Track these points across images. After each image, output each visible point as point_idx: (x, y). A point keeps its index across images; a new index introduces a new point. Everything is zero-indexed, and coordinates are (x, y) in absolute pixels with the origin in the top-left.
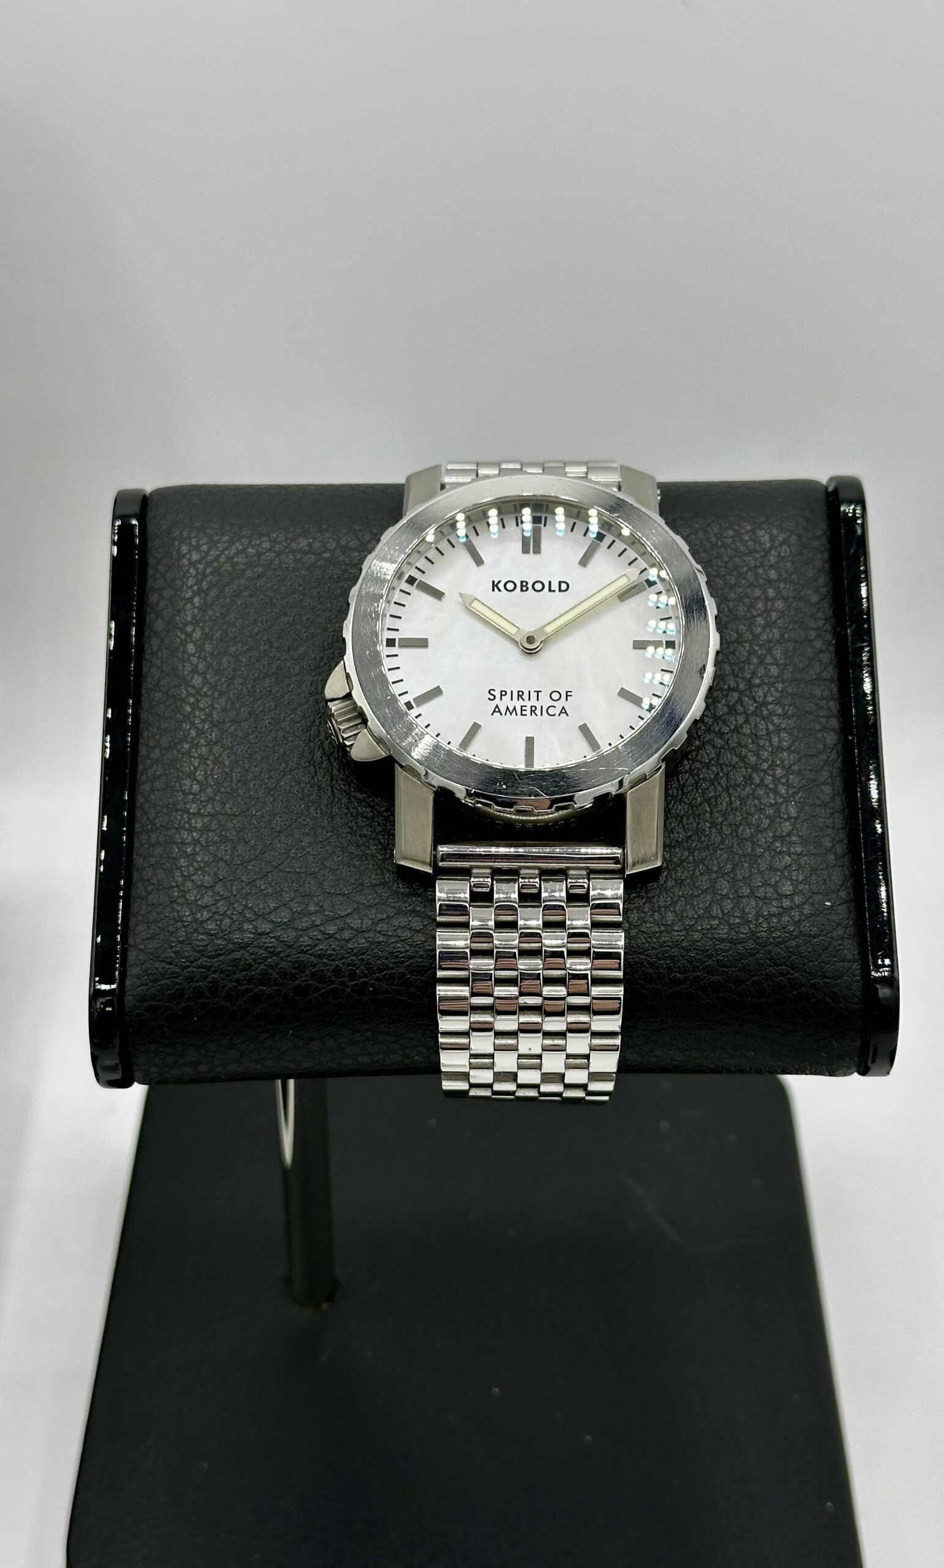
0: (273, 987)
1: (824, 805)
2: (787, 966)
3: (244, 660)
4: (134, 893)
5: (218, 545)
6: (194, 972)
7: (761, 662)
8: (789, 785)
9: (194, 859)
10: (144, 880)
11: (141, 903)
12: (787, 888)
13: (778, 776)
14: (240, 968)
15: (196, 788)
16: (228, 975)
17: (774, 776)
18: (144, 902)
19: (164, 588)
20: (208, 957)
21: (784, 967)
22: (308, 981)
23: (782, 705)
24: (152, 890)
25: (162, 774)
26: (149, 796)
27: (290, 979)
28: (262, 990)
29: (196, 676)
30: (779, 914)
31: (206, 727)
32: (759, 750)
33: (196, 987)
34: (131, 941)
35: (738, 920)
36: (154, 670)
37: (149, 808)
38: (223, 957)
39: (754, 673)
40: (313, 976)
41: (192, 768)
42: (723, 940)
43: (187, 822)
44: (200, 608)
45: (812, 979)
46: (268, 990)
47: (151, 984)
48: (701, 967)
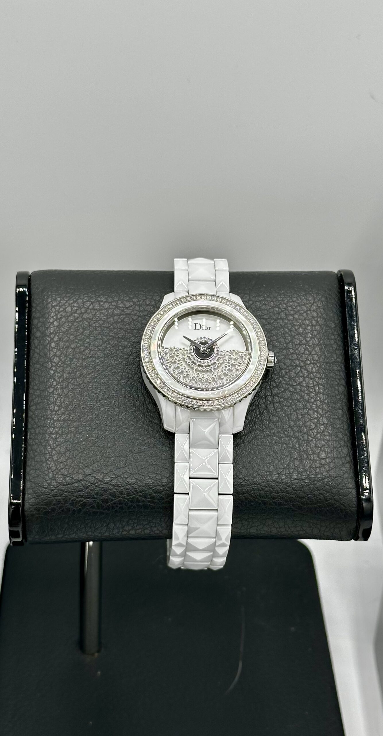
0: (93, 499)
1: (339, 419)
2: (324, 490)
3: (78, 350)
4: (28, 456)
5: (65, 298)
6: (56, 492)
7: (310, 354)
8: (323, 409)
9: (56, 441)
10: (33, 450)
11: (32, 461)
12: (323, 455)
13: (318, 405)
14: (78, 490)
15: (56, 408)
16: (72, 494)
17: (316, 405)
18: (33, 460)
19: (40, 317)
20: (63, 485)
21: (322, 491)
22: (108, 496)
23: (320, 374)
24: (37, 455)
25: (41, 402)
26: (35, 412)
27: (100, 495)
28: (88, 501)
29: (56, 357)
30: (320, 467)
31: (61, 380)
32: (309, 393)
33: (57, 499)
34: (27, 477)
35: (302, 470)
36: (36, 355)
37: (35, 417)
38: (70, 485)
39: (307, 359)
40: (110, 494)
41: (54, 399)
42: (295, 479)
43: (53, 424)
44: (57, 327)
45: (335, 496)
46: (90, 500)
47: (37, 497)
48: (285, 491)
